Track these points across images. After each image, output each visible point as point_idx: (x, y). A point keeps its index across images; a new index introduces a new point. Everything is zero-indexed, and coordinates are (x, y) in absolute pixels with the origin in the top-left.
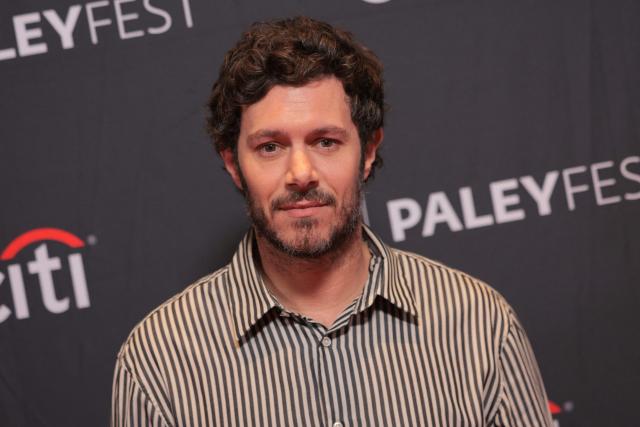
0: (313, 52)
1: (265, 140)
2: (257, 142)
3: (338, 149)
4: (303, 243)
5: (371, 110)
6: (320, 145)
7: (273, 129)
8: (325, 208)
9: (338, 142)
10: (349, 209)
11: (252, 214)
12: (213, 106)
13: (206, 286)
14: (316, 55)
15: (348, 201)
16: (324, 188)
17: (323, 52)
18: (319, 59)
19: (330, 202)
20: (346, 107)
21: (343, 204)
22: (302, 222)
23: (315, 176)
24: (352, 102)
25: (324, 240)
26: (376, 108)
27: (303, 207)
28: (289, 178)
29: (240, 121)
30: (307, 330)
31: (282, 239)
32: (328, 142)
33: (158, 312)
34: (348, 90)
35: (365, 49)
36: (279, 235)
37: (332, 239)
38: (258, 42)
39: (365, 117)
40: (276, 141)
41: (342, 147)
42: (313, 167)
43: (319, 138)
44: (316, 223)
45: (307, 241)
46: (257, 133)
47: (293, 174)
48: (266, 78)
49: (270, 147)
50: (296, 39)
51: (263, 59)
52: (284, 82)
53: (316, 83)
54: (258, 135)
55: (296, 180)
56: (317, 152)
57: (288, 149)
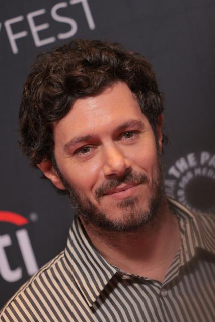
0: (100, 65)
1: (80, 145)
2: (73, 148)
3: (139, 137)
4: (130, 218)
5: (154, 100)
6: (124, 138)
7: (84, 135)
8: (140, 186)
9: (137, 132)
10: (157, 182)
11: (80, 206)
12: (25, 130)
13: (49, 272)
14: (102, 67)
15: (156, 176)
16: (137, 170)
17: (107, 63)
18: (106, 70)
19: (143, 180)
20: (136, 103)
21: (152, 179)
22: (126, 202)
23: (128, 163)
24: (138, 98)
25: (146, 212)
26: (157, 97)
27: (123, 190)
28: (108, 170)
29: (53, 136)
30: (146, 287)
31: (111, 219)
32: (129, 134)
33: (14, 301)
34: (133, 88)
35: (131, 53)
36: (108, 217)
37: (151, 209)
38: (53, 69)
39: (151, 107)
40: (89, 144)
41: (141, 135)
42: (124, 157)
43: (122, 133)
44: (136, 199)
45: (132, 216)
46: (72, 141)
47: (110, 166)
48: (68, 95)
49: (84, 150)
50: (82, 59)
51: (62, 81)
52: (84, 95)
53: (109, 89)
54: (72, 143)
55: (114, 170)
56: (123, 144)
57: (99, 148)
